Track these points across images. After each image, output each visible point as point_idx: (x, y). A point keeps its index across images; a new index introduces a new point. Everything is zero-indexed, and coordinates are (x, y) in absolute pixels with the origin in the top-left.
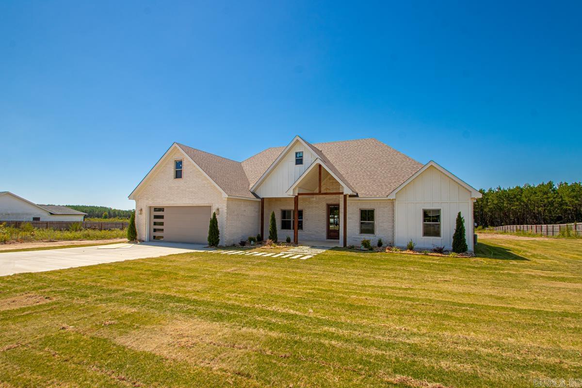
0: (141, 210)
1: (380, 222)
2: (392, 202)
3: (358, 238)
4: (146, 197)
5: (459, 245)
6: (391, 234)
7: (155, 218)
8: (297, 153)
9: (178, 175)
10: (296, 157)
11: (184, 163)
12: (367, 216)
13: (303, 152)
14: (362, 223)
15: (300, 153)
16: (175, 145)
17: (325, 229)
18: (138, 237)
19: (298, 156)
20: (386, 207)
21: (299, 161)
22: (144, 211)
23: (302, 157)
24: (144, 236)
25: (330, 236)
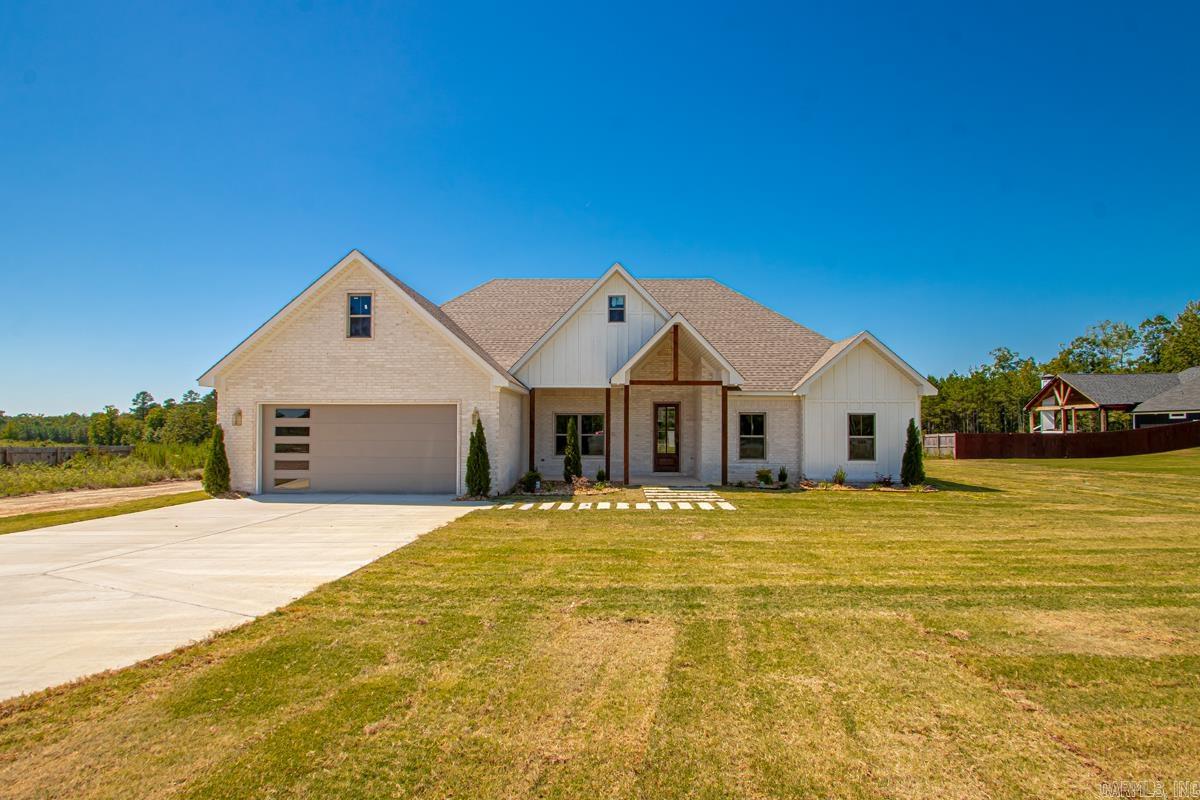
0: (239, 413)
1: (777, 436)
2: (799, 400)
3: (737, 467)
4: (254, 381)
5: (912, 472)
6: (793, 458)
7: (277, 434)
8: (611, 299)
9: (360, 327)
10: (611, 306)
11: (377, 303)
12: (753, 425)
13: (624, 297)
14: (742, 439)
15: (617, 298)
16: (356, 255)
17: (651, 454)
18: (232, 484)
19: (614, 304)
20: (786, 410)
21: (617, 314)
22: (246, 418)
23: (622, 306)
24: (249, 481)
25: (659, 465)
